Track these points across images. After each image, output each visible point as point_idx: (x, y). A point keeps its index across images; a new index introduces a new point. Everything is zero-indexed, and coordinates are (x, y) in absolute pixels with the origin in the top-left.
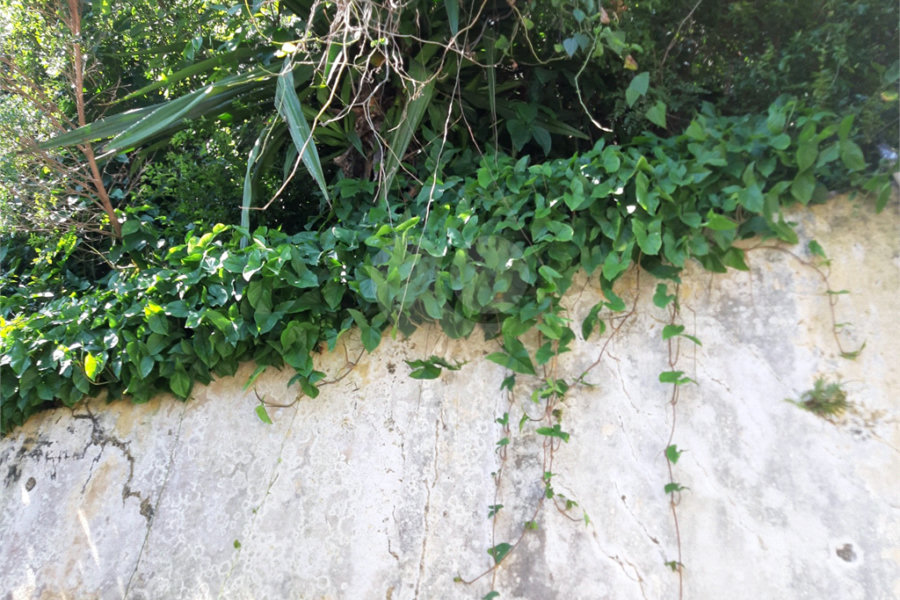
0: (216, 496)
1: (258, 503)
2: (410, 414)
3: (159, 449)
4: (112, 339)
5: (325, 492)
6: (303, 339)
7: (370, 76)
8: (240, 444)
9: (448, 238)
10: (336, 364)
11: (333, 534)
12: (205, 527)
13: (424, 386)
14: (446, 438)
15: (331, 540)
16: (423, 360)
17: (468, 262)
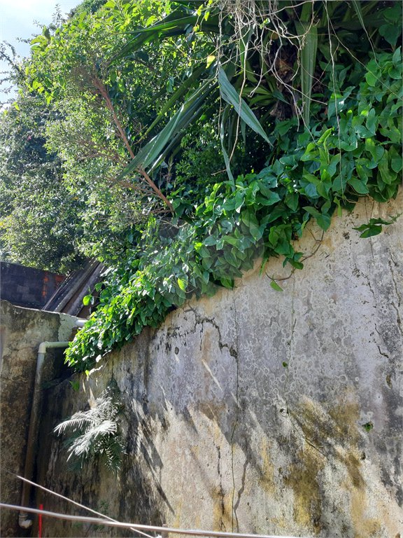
0: (266, 339)
1: (290, 338)
2: (368, 262)
3: (229, 318)
4: (186, 267)
5: (328, 324)
6: (283, 235)
7: (266, 49)
8: (269, 306)
9: (357, 134)
10: (309, 244)
11: (340, 349)
12: (265, 357)
13: (373, 241)
14: (399, 272)
15: (340, 352)
16: (367, 224)
17: (376, 145)
